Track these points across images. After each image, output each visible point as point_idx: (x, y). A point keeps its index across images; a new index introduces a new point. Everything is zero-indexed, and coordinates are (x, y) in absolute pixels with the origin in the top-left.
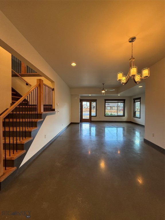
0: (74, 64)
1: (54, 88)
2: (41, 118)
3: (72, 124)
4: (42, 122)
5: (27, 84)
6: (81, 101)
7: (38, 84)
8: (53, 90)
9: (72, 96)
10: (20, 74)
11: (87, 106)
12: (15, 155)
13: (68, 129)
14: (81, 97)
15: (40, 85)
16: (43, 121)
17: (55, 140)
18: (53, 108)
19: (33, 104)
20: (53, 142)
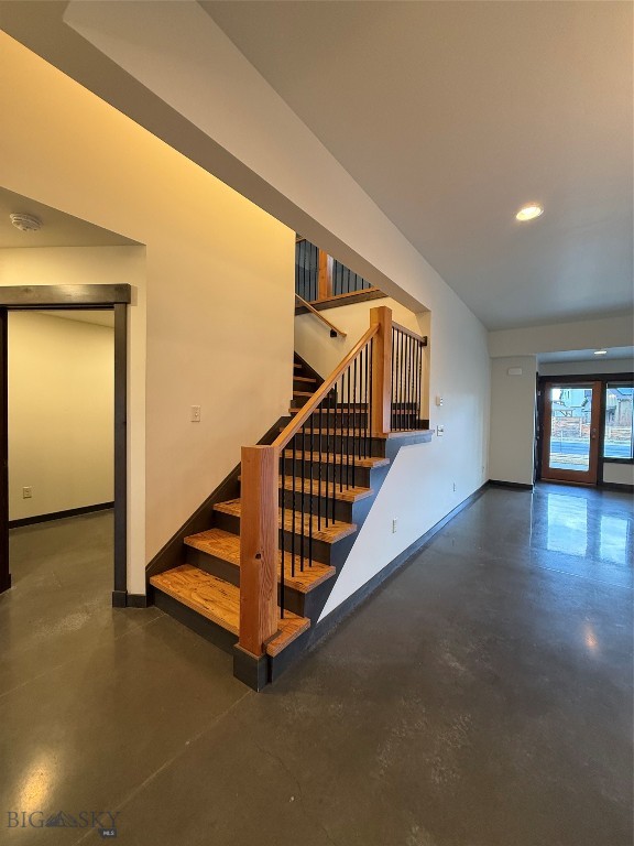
0: (529, 213)
1: (426, 338)
2: (381, 455)
3: (491, 485)
4: (385, 470)
5: (333, 334)
6: (544, 383)
7: (376, 325)
8: (424, 343)
9: (496, 364)
10: (314, 302)
11: (563, 408)
12: (307, 577)
13: (474, 508)
14: (543, 364)
15: (380, 331)
16: (389, 466)
17: (425, 547)
18: (422, 418)
19: (358, 401)
20: (420, 552)
